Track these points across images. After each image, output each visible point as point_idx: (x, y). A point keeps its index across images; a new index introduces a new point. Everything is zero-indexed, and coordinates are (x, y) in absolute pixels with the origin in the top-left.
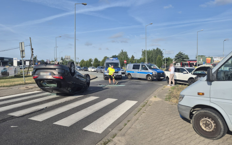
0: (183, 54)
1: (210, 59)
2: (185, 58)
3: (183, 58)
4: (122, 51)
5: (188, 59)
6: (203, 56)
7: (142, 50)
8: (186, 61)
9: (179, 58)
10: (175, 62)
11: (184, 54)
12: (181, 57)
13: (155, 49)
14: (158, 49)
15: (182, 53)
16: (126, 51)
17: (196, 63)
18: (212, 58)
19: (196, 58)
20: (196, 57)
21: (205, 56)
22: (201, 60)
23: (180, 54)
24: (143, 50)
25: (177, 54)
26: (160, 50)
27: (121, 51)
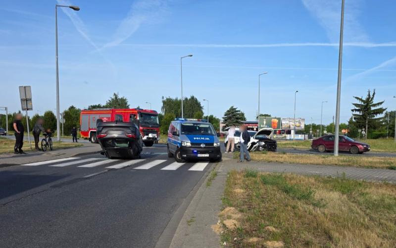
0: (237, 111)
1: (276, 121)
2: (240, 118)
3: (237, 119)
4: (116, 98)
5: (245, 119)
6: (267, 115)
7: (163, 98)
8: (242, 123)
9: (230, 118)
10: (225, 125)
11: (239, 111)
12: (234, 115)
13: (189, 98)
14: (193, 98)
15: (235, 109)
16: (125, 98)
17: (257, 127)
18: (279, 119)
19: (257, 118)
20: (256, 116)
21: (270, 116)
22: (265, 122)
23: (233, 111)
24: (165, 99)
25: (228, 111)
26: (196, 100)
27: (114, 97)
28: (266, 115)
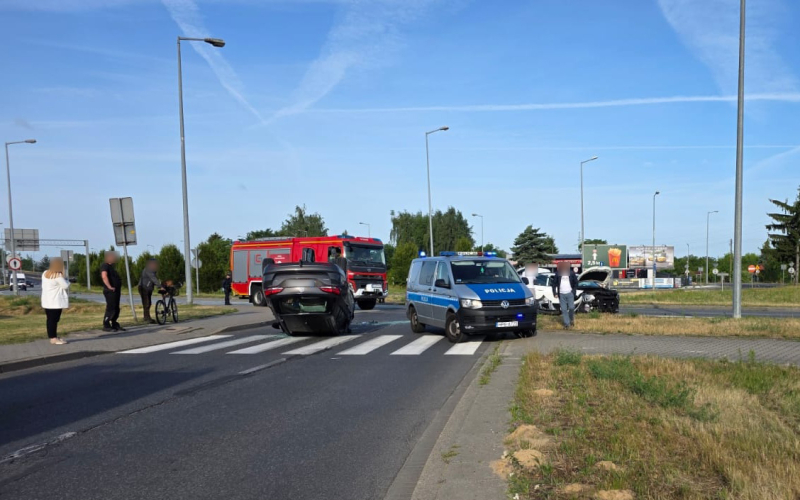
0: (540, 235)
1: (618, 252)
2: (545, 250)
3: (540, 250)
4: (301, 215)
5: (555, 251)
6: (599, 242)
7: (393, 213)
8: (551, 258)
9: (526, 249)
10: (516, 263)
11: (543, 235)
12: (535, 244)
13: (444, 211)
14: (452, 211)
15: (536, 231)
17: (579, 265)
18: (623, 248)
19: (580, 247)
20: (578, 243)
21: (604, 243)
22: (595, 255)
23: (532, 236)
24: (397, 215)
25: (522, 235)
26: (460, 216)
27: (296, 215)
28: (597, 242)
